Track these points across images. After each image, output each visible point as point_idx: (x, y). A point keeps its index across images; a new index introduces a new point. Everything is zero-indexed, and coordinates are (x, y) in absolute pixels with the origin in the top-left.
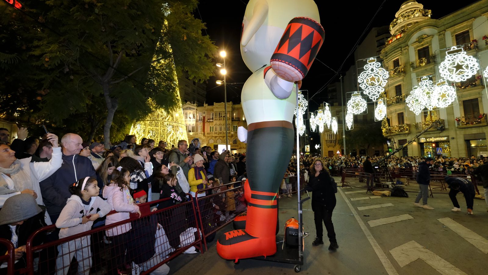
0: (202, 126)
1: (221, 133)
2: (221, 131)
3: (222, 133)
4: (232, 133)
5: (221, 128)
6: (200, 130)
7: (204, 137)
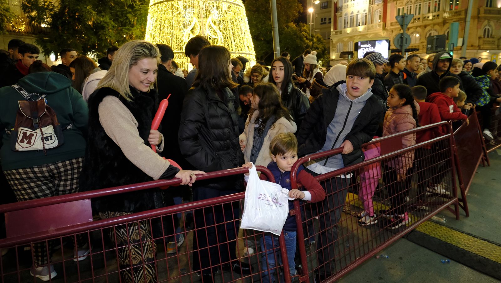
0: (382, 11)
1: (419, 19)
2: (419, 13)
3: (421, 19)
4: (446, 15)
5: (420, 8)
6: (378, 21)
7: (385, 33)
